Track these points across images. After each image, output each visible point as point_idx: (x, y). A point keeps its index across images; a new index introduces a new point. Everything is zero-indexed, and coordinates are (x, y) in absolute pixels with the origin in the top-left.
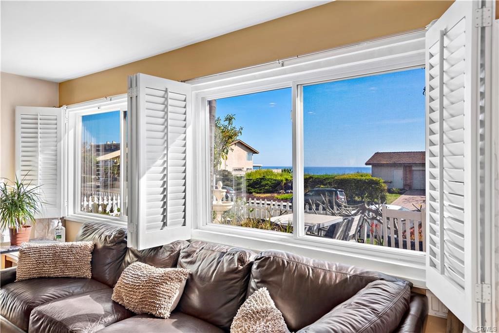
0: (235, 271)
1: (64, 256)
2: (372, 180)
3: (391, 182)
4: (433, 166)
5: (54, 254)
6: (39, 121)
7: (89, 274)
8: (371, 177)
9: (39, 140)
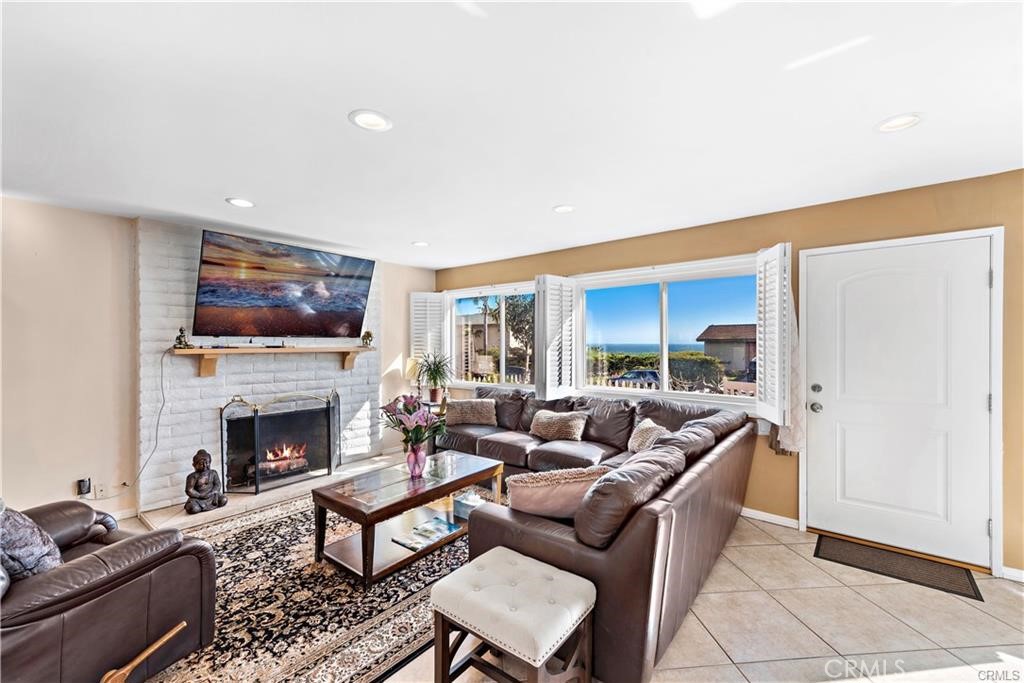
0: (623, 411)
1: (479, 407)
2: (706, 360)
3: (729, 363)
4: (760, 333)
5: (472, 407)
6: (428, 304)
7: (495, 423)
8: (703, 357)
9: (428, 320)
